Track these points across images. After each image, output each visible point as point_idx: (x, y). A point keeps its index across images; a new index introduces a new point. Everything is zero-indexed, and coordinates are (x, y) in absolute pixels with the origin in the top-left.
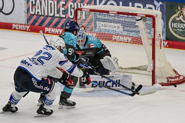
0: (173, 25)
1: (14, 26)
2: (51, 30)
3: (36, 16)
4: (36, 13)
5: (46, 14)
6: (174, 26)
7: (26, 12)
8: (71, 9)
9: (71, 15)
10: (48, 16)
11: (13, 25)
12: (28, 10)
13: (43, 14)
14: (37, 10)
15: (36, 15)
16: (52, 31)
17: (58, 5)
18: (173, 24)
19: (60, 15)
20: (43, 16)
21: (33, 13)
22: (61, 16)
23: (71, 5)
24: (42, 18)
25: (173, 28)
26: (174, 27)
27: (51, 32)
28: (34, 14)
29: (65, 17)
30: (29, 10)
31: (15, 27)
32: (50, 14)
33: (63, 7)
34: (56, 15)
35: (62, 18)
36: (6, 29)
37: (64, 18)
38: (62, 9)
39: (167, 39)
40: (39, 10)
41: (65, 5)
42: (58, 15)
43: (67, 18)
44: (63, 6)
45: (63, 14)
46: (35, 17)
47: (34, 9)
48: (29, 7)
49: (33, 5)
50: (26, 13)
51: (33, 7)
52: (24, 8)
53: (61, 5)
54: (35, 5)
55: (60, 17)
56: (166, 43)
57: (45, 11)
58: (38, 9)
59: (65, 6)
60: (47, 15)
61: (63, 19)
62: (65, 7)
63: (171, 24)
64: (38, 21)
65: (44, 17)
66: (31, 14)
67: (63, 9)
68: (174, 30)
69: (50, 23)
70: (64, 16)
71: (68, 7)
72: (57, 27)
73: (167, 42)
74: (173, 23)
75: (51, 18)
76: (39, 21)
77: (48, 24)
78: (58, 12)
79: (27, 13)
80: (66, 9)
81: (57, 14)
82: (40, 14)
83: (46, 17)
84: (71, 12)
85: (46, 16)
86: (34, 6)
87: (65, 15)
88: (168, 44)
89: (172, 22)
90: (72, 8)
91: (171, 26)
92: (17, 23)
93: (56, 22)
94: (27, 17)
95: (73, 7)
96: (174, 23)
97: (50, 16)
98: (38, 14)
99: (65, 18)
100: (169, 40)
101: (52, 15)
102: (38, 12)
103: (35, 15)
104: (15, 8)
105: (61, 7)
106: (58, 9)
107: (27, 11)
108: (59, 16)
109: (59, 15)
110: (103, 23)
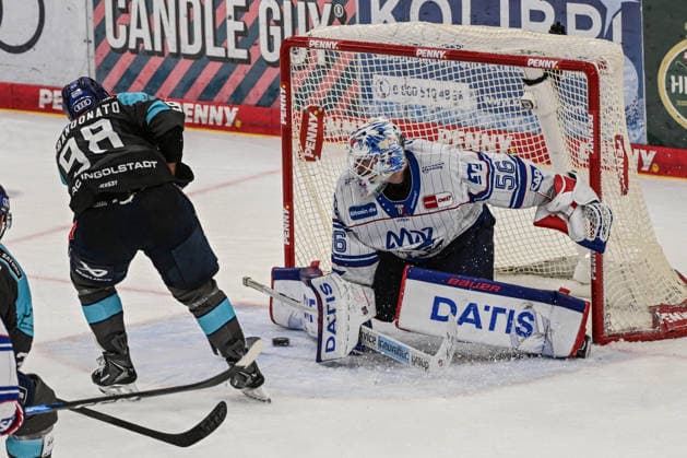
0: (674, 85)
1: (46, 97)
2: (193, 110)
3: (134, 56)
4: (132, 45)
5: (172, 48)
6: (677, 88)
7: (92, 38)
8: (268, 25)
9: (271, 48)
10: (178, 55)
11: (43, 92)
12: (100, 33)
13: (158, 48)
14: (135, 33)
15: (132, 51)
16: (197, 116)
17: (218, 11)
18: (677, 81)
19: (226, 51)
20: (161, 54)
21: (119, 43)
22: (230, 55)
23: (269, 11)
24: (156, 62)
25: (674, 97)
26: (681, 91)
27: (192, 117)
28: (125, 48)
29: (245, 57)
30: (104, 33)
31: (49, 101)
32: (187, 49)
33: (236, 19)
34: (212, 51)
35: (233, 60)
36: (13, 108)
37: (241, 61)
38: (234, 26)
39: (654, 141)
40: (144, 33)
41: (245, 9)
42: (220, 52)
43: (253, 61)
44: (239, 13)
45: (237, 46)
46: (127, 60)
47: (122, 29)
48: (104, 19)
49: (117, 12)
50: (92, 45)
51: (118, 22)
52: (83, 25)
53: (230, 12)
54: (126, 11)
55: (226, 60)
56: (648, 157)
57: (167, 34)
58: (139, 26)
59: (247, 14)
60: (175, 51)
61: (239, 66)
62: (243, 18)
63: (669, 81)
64: (142, 74)
65: (163, 59)
66: (113, 49)
67: (240, 26)
68: (679, 103)
69: (188, 83)
70: (242, 54)
71: (257, 19)
72: (216, 99)
73: (653, 154)
74: (673, 78)
75: (191, 62)
76: (145, 75)
77: (178, 85)
78: (219, 39)
79: (96, 46)
80: (248, 25)
81: (215, 45)
82: (148, 46)
83: (173, 60)
84: (270, 38)
85: (171, 53)
86: (123, 16)
87: (245, 52)
88: (655, 160)
89: (670, 72)
90: (272, 22)
91: (668, 89)
92: (55, 85)
93: (211, 77)
94: (96, 59)
95: (276, 16)
96: (680, 78)
97: (187, 56)
98: (137, 46)
99: (247, 61)
100: (661, 145)
101: (195, 49)
102: (140, 41)
103: (128, 53)
104: (46, 27)
105: (230, 17)
106: (218, 26)
107: (96, 36)
108: (224, 55)
109: (223, 50)
110: (399, 81)
